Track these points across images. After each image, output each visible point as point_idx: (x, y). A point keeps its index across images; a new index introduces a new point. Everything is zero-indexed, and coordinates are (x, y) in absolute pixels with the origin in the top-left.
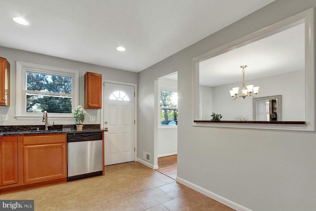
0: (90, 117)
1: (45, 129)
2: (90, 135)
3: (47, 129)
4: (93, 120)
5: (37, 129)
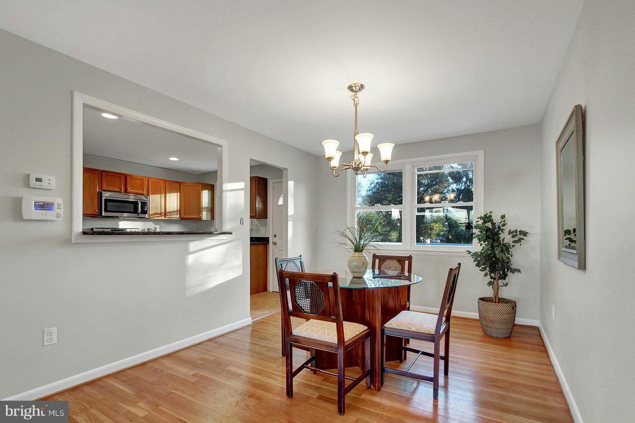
4: (263, 232)
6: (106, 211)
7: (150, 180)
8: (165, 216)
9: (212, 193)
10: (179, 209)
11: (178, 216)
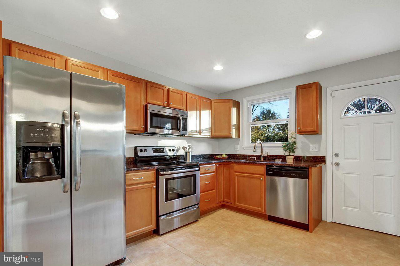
0: (311, 145)
1: (260, 159)
2: (290, 170)
3: (262, 159)
4: (315, 150)
5: (254, 159)
6: (152, 126)
7: (188, 95)
8: (200, 134)
9: (238, 110)
10: (210, 127)
11: (210, 134)
